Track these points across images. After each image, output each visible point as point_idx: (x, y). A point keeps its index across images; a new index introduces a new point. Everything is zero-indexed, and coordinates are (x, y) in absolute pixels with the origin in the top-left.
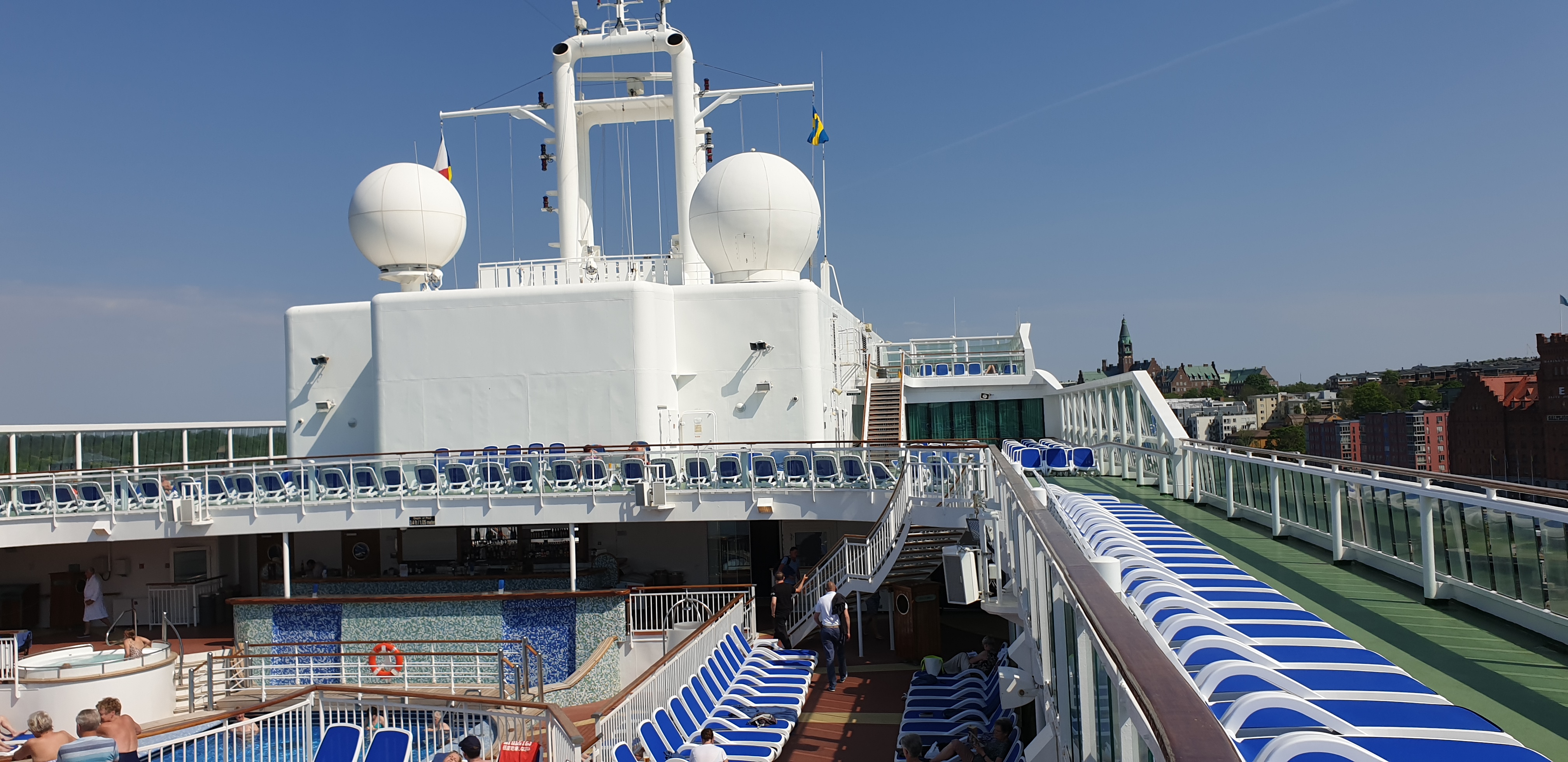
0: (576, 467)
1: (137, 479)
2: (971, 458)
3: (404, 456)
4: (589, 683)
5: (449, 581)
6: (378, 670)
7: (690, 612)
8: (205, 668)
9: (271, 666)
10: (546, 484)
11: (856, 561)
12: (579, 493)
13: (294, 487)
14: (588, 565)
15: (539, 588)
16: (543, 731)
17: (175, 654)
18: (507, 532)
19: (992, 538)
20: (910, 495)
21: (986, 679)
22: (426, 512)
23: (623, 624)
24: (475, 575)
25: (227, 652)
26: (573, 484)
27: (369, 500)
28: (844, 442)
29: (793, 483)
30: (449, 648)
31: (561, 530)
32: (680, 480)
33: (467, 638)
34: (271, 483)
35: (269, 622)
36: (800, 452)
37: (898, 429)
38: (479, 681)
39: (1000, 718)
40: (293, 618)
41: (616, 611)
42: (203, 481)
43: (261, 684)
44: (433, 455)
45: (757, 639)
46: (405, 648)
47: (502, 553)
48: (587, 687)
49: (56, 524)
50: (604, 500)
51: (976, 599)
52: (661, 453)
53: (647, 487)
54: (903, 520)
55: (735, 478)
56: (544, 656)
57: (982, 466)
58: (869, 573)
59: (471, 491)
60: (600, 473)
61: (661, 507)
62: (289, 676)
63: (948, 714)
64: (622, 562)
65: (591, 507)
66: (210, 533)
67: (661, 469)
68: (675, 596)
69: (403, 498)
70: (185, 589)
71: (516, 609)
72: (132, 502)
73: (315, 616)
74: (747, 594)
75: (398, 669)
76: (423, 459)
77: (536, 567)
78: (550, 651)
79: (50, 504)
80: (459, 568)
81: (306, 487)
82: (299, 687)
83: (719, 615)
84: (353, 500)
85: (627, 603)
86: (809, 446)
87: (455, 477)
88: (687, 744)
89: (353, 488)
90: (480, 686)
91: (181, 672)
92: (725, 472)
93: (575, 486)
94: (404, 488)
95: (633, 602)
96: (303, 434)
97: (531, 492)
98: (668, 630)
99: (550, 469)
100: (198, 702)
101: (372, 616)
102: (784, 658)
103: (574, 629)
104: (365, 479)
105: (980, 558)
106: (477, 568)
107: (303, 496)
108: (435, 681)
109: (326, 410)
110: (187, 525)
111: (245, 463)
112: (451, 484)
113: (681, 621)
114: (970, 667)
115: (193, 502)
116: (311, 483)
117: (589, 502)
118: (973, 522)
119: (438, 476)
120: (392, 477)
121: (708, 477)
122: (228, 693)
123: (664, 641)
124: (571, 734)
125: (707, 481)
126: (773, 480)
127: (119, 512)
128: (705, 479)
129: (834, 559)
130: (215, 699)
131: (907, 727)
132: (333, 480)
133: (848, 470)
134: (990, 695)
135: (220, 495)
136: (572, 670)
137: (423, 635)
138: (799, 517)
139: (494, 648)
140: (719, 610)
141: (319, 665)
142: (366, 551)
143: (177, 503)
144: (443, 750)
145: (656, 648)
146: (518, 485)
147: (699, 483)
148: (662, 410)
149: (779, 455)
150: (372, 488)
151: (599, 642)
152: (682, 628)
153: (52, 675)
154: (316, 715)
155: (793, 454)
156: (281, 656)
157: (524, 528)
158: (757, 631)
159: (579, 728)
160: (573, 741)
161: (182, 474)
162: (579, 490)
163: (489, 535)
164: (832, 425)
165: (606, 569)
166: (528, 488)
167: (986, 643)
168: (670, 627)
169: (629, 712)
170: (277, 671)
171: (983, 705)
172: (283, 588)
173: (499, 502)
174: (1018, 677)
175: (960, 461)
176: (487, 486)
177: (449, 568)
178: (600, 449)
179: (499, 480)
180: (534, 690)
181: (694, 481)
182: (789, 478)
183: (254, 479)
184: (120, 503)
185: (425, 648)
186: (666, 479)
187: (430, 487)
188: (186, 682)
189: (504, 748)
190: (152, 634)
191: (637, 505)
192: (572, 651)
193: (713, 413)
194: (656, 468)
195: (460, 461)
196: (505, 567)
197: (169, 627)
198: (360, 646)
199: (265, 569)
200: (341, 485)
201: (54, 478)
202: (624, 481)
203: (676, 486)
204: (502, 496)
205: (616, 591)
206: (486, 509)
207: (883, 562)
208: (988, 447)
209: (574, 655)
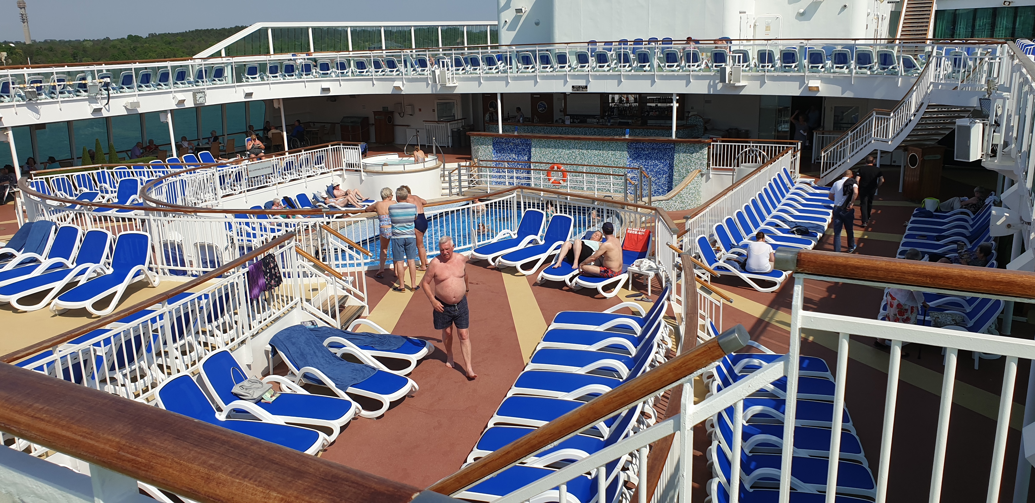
0: (680, 55)
1: (414, 56)
2: (989, 52)
3: (569, 45)
4: (681, 197)
5: (595, 128)
6: (552, 180)
7: (753, 157)
8: (457, 171)
9: (492, 174)
10: (659, 66)
11: (881, 128)
12: (680, 73)
13: (503, 64)
14: (684, 122)
15: (651, 135)
16: (653, 224)
17: (441, 162)
18: (631, 98)
19: (999, 113)
20: (932, 81)
21: (973, 216)
22: (582, 83)
23: (705, 162)
24: (611, 125)
25: (468, 163)
26: (677, 66)
27: (548, 74)
28: (881, 39)
29: (838, 70)
30: (594, 169)
31: (666, 98)
32: (752, 65)
33: (605, 165)
34: (490, 61)
35: (491, 147)
36: (846, 46)
37: (926, 30)
38: (612, 191)
39: (982, 243)
40: (504, 146)
41: (701, 153)
42: (451, 58)
43: (487, 183)
44: (587, 44)
45: (799, 178)
46: (568, 168)
47: (628, 112)
48: (679, 200)
49: (375, 82)
50: (698, 78)
51: (979, 158)
52: (739, 45)
53: (728, 70)
54: (923, 99)
55: (794, 65)
56: (652, 179)
57: (998, 59)
58: (890, 137)
59: (610, 69)
60: (696, 59)
61: (737, 84)
62: (502, 180)
63: (938, 238)
64: (707, 121)
65: (688, 82)
66: (456, 91)
67: (739, 57)
68: (742, 146)
69: (568, 73)
70: (443, 125)
71: (636, 148)
72: (414, 70)
73: (517, 145)
74: (795, 148)
75: (564, 181)
76: (581, 47)
77: (649, 122)
78: (656, 176)
79: (370, 70)
80: (601, 120)
81: (511, 64)
82: (508, 186)
83: (773, 160)
84: (538, 74)
85: (709, 148)
86: (853, 42)
87: (600, 60)
88: (746, 241)
89: (538, 66)
90: (613, 194)
91: (444, 173)
92: (786, 61)
93: (679, 68)
94: (569, 66)
95: (713, 148)
96: (508, 30)
97: (649, 71)
98: (736, 168)
99: (662, 56)
100: (454, 191)
101: (549, 147)
102: (818, 191)
103: (673, 163)
104: (545, 60)
105: (987, 128)
106: (612, 121)
107: (509, 70)
108: (585, 189)
109: (521, 14)
110: (444, 86)
111: (474, 48)
112: (598, 65)
113: (745, 162)
114: (961, 208)
115: (447, 72)
116: (513, 62)
117: (687, 79)
118: (985, 102)
119: (590, 59)
120: (562, 59)
121: (773, 64)
122: (469, 187)
123: (733, 175)
124: (671, 227)
125: (772, 67)
126: (822, 67)
127: (407, 77)
128: (771, 65)
129: (864, 126)
130: (463, 190)
131: (905, 244)
132: (526, 60)
133: (883, 62)
134: (974, 228)
135: (461, 68)
136: (670, 189)
137: (578, 161)
138: (840, 95)
139: (622, 172)
140: (774, 156)
141: (519, 175)
142: (545, 108)
143: (438, 72)
144: (592, 229)
145: (727, 179)
146: (640, 66)
147: (766, 68)
148: (742, 14)
149: (828, 48)
150: (549, 66)
151: (688, 172)
152: (747, 168)
153: (379, 169)
154: (519, 204)
155: (839, 48)
156: (498, 168)
157: (642, 96)
158: (800, 173)
159: (677, 224)
160: (672, 231)
161: (439, 54)
162: (681, 70)
163: (621, 100)
164: (873, 27)
165: (696, 125)
166: (647, 68)
167: (977, 191)
168: (738, 166)
169: (707, 218)
170: (495, 177)
171: (968, 234)
172: (498, 128)
173: (628, 77)
174: (1008, 215)
175: (979, 55)
176: (621, 67)
177: (595, 120)
178: (697, 42)
179: (628, 62)
180: (646, 199)
181: (763, 67)
182: (835, 66)
183: (480, 58)
184: (407, 71)
185: (580, 169)
186: (743, 66)
187: (585, 66)
188: (447, 179)
189: (628, 231)
190: (427, 150)
191: (721, 82)
192: (671, 177)
193: (780, 16)
194: (735, 56)
195: (604, 49)
196: (630, 121)
197: (436, 147)
198: (542, 165)
199: (487, 116)
200: (531, 64)
201: (372, 54)
202: (712, 65)
203: (749, 70)
204: (630, 73)
205: (703, 140)
206: (620, 82)
207: (902, 130)
208: (1006, 43)
209: (672, 179)
